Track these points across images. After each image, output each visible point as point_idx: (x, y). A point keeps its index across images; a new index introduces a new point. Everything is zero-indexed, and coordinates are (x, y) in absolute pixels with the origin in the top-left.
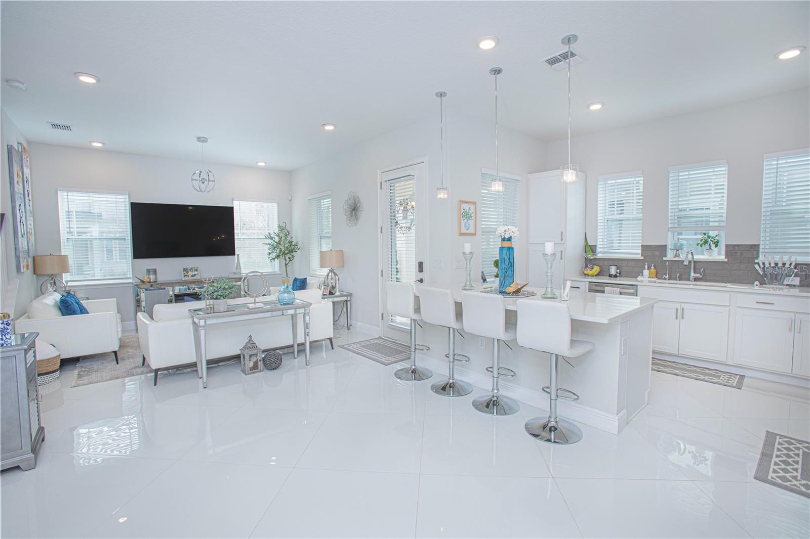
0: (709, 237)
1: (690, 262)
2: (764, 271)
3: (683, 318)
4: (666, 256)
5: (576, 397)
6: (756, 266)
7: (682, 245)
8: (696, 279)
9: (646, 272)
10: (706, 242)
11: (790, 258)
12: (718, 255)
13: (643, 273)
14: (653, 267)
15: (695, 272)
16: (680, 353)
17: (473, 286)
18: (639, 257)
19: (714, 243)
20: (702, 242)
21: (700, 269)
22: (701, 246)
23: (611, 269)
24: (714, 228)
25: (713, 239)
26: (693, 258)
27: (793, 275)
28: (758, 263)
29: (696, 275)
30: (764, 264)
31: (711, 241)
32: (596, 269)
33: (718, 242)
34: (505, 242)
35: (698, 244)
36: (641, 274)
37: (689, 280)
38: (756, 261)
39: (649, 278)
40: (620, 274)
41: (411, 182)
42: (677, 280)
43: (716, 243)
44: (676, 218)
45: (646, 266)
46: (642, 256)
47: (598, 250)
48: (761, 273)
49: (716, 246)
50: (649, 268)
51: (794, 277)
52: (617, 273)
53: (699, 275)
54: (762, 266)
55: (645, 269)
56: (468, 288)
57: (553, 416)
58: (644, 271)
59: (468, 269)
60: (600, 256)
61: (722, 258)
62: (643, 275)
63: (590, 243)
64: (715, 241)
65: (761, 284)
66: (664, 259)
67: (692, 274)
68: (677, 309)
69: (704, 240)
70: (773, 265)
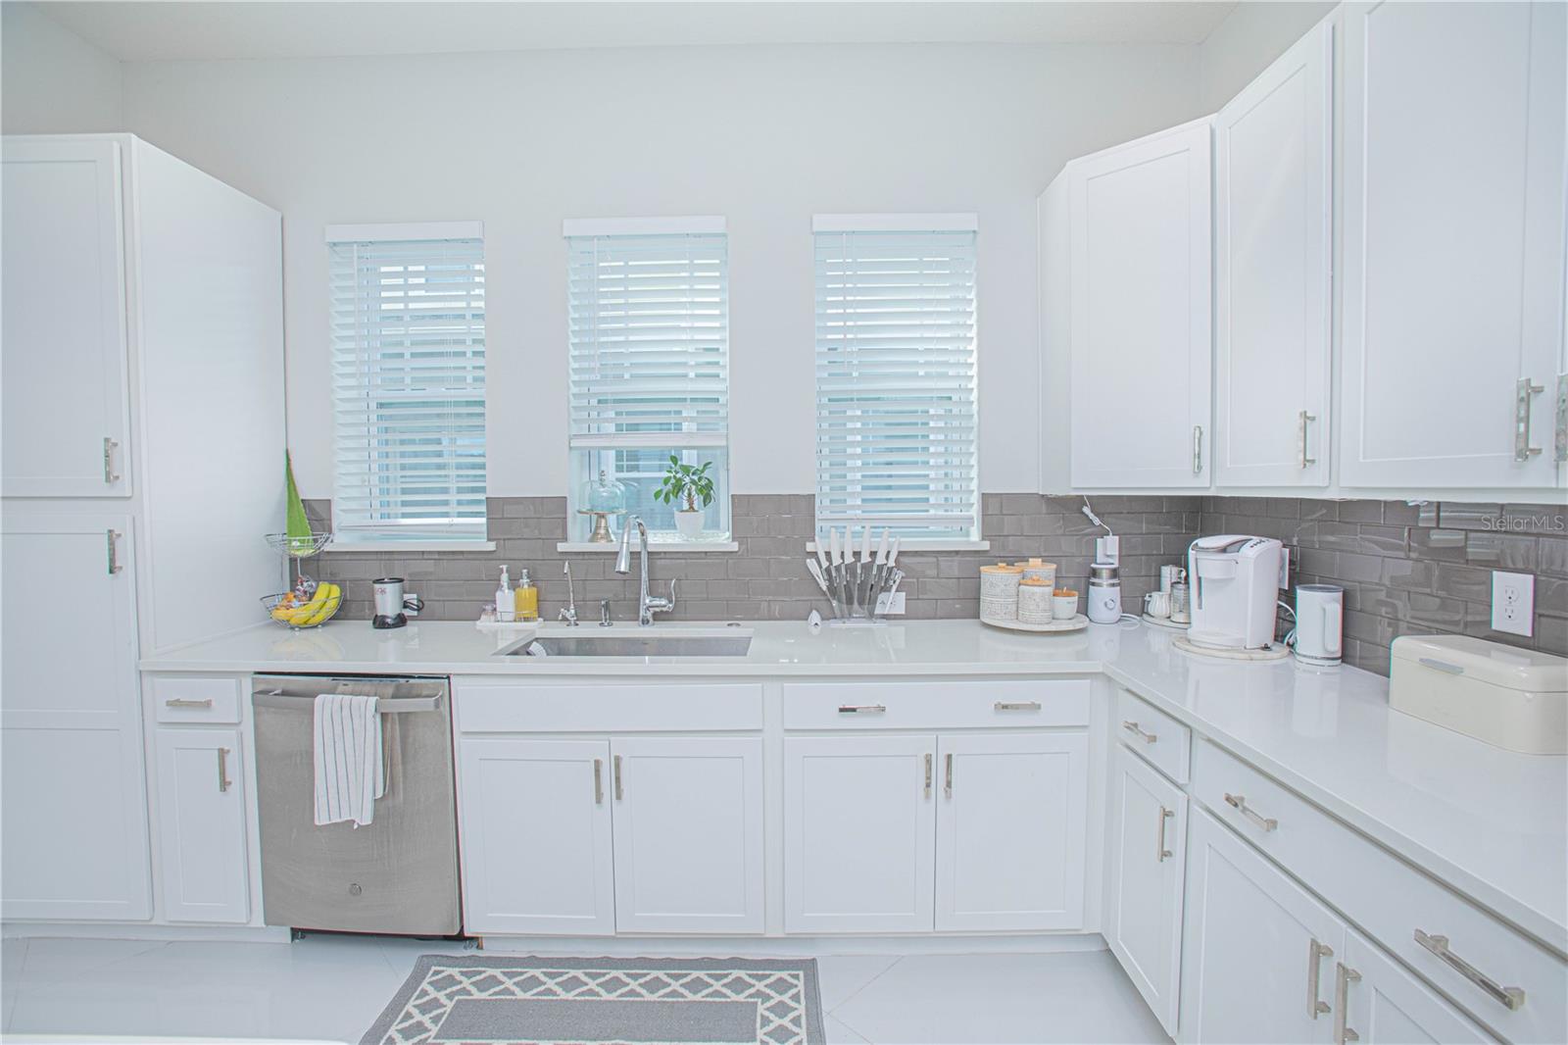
0: (686, 469)
1: (635, 556)
2: (830, 579)
3: (619, 797)
4: (565, 539)
6: (811, 563)
9: (505, 598)
10: (679, 487)
12: (713, 532)
13: (493, 601)
14: (525, 580)
15: (652, 592)
16: (618, 930)
18: (481, 543)
19: (700, 491)
20: (669, 486)
21: (667, 581)
22: (667, 499)
23: (378, 597)
25: (696, 478)
26: (645, 543)
27: (894, 588)
28: (814, 555)
29: (657, 602)
30: (828, 554)
31: (693, 482)
32: (328, 594)
33: (709, 486)
35: (657, 495)
36: (489, 608)
38: (810, 547)
39: (515, 619)
40: (419, 609)
43: (705, 492)
44: (594, 402)
45: (505, 577)
46: (489, 540)
47: (338, 519)
48: (824, 585)
49: (707, 499)
50: (514, 584)
51: (897, 591)
52: (405, 605)
53: (664, 602)
54: (825, 564)
55: (499, 587)
58: (498, 594)
60: (340, 541)
61: (722, 539)
62: (494, 610)
63: (307, 492)
64: (703, 483)
65: (824, 619)
66: (561, 547)
67: (645, 600)
68: (597, 763)
69: (673, 481)
70: (850, 560)
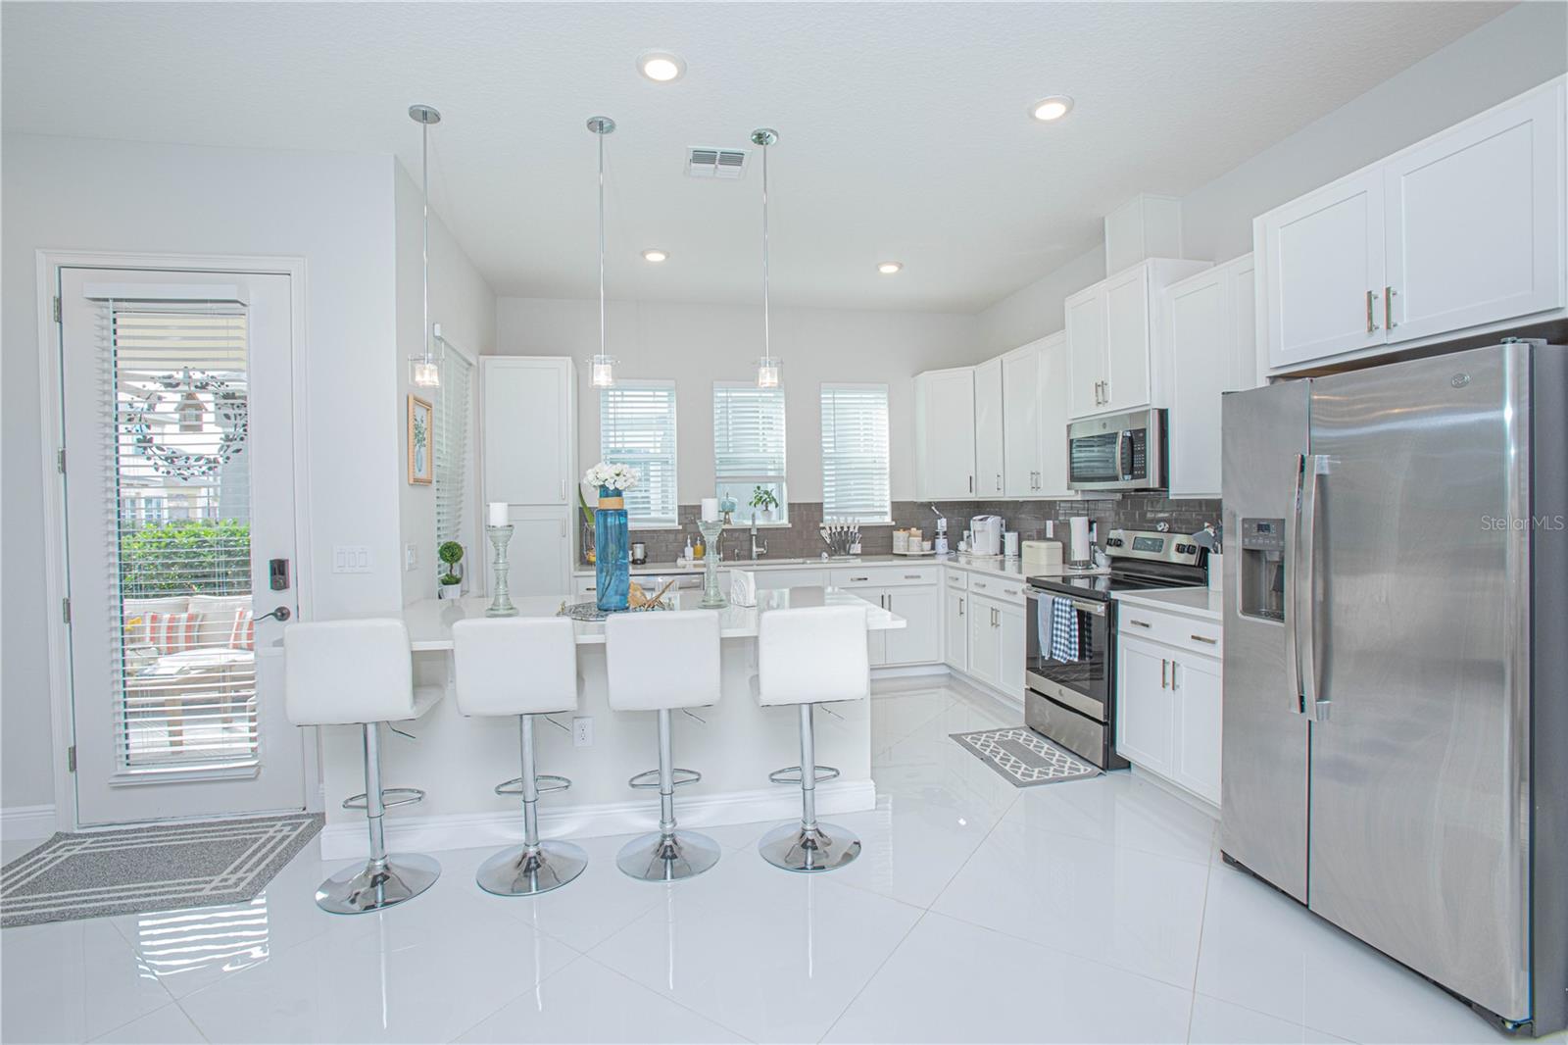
2: (831, 538)
5: (834, 773)
6: (823, 532)
7: (733, 504)
8: (760, 556)
9: (689, 550)
11: (846, 520)
12: (780, 518)
13: (684, 552)
14: (698, 542)
15: (757, 546)
17: (514, 606)
18: (676, 526)
21: (764, 540)
24: (770, 480)
26: (753, 523)
27: (857, 542)
28: (824, 528)
29: (760, 550)
30: (830, 527)
34: (610, 498)
35: (751, 504)
36: (682, 555)
37: (751, 558)
38: (822, 524)
39: (694, 559)
41: (233, 322)
42: (734, 560)
45: (687, 541)
46: (679, 524)
48: (828, 541)
49: (775, 506)
50: (693, 544)
53: (763, 549)
54: (829, 532)
55: (687, 545)
56: (501, 612)
57: (809, 819)
58: (686, 549)
59: (501, 567)
61: (785, 522)
62: (684, 556)
65: (829, 555)
67: (754, 549)
69: (760, 497)
70: (839, 530)
